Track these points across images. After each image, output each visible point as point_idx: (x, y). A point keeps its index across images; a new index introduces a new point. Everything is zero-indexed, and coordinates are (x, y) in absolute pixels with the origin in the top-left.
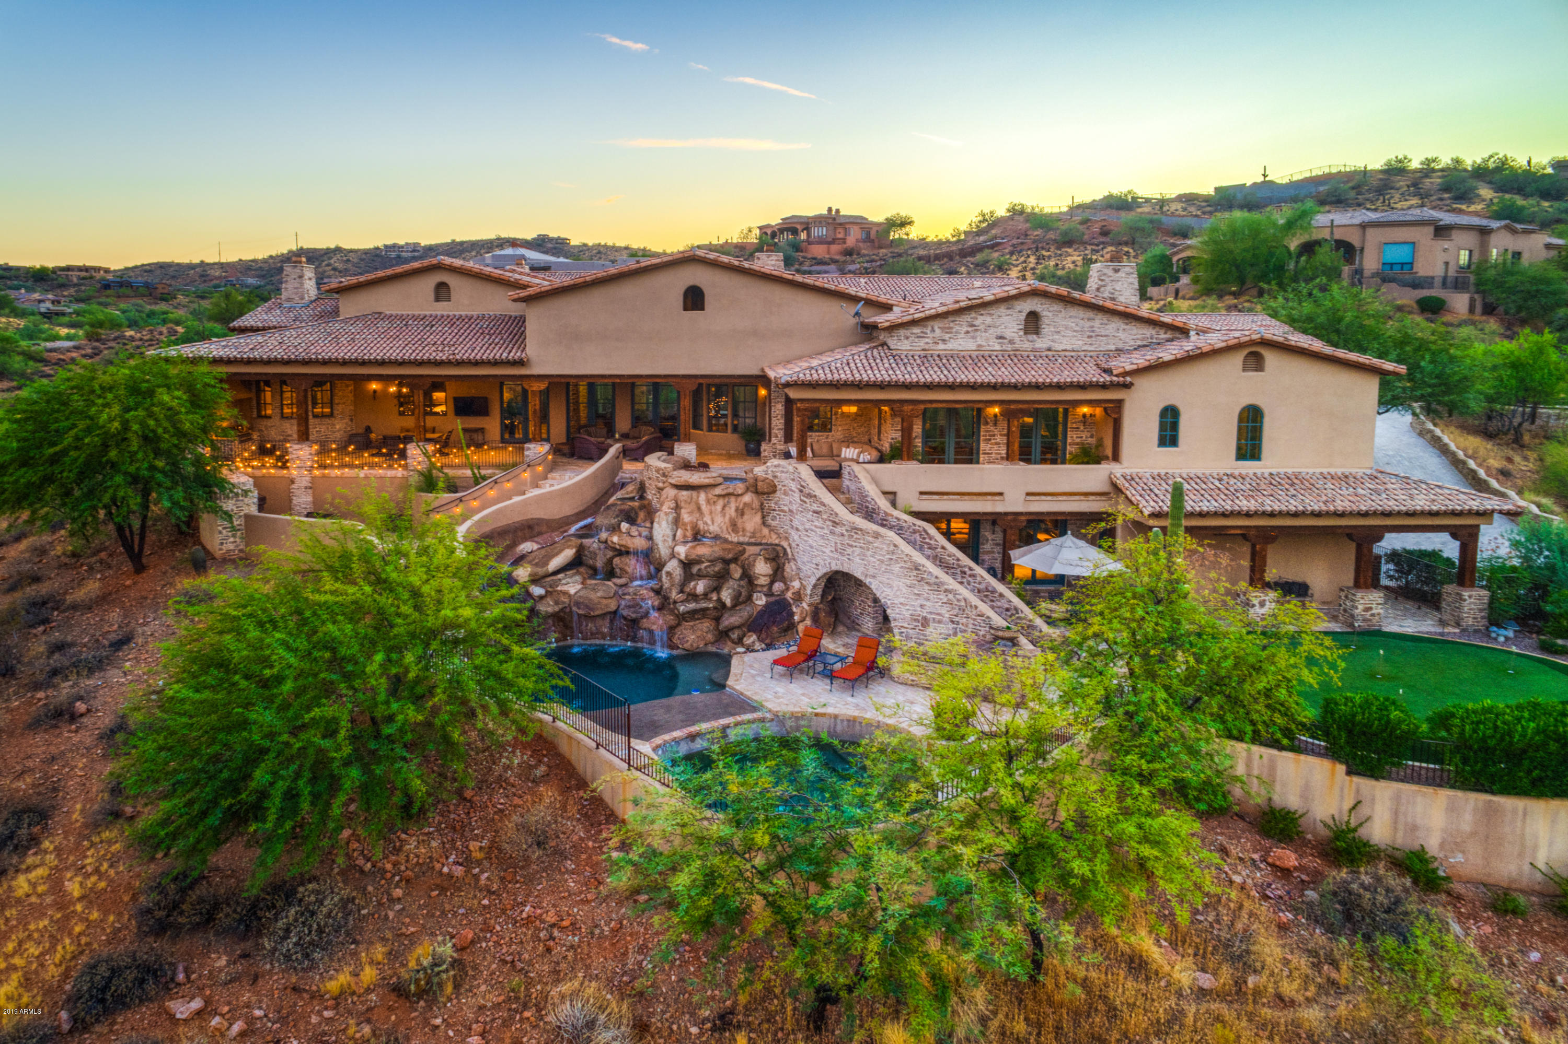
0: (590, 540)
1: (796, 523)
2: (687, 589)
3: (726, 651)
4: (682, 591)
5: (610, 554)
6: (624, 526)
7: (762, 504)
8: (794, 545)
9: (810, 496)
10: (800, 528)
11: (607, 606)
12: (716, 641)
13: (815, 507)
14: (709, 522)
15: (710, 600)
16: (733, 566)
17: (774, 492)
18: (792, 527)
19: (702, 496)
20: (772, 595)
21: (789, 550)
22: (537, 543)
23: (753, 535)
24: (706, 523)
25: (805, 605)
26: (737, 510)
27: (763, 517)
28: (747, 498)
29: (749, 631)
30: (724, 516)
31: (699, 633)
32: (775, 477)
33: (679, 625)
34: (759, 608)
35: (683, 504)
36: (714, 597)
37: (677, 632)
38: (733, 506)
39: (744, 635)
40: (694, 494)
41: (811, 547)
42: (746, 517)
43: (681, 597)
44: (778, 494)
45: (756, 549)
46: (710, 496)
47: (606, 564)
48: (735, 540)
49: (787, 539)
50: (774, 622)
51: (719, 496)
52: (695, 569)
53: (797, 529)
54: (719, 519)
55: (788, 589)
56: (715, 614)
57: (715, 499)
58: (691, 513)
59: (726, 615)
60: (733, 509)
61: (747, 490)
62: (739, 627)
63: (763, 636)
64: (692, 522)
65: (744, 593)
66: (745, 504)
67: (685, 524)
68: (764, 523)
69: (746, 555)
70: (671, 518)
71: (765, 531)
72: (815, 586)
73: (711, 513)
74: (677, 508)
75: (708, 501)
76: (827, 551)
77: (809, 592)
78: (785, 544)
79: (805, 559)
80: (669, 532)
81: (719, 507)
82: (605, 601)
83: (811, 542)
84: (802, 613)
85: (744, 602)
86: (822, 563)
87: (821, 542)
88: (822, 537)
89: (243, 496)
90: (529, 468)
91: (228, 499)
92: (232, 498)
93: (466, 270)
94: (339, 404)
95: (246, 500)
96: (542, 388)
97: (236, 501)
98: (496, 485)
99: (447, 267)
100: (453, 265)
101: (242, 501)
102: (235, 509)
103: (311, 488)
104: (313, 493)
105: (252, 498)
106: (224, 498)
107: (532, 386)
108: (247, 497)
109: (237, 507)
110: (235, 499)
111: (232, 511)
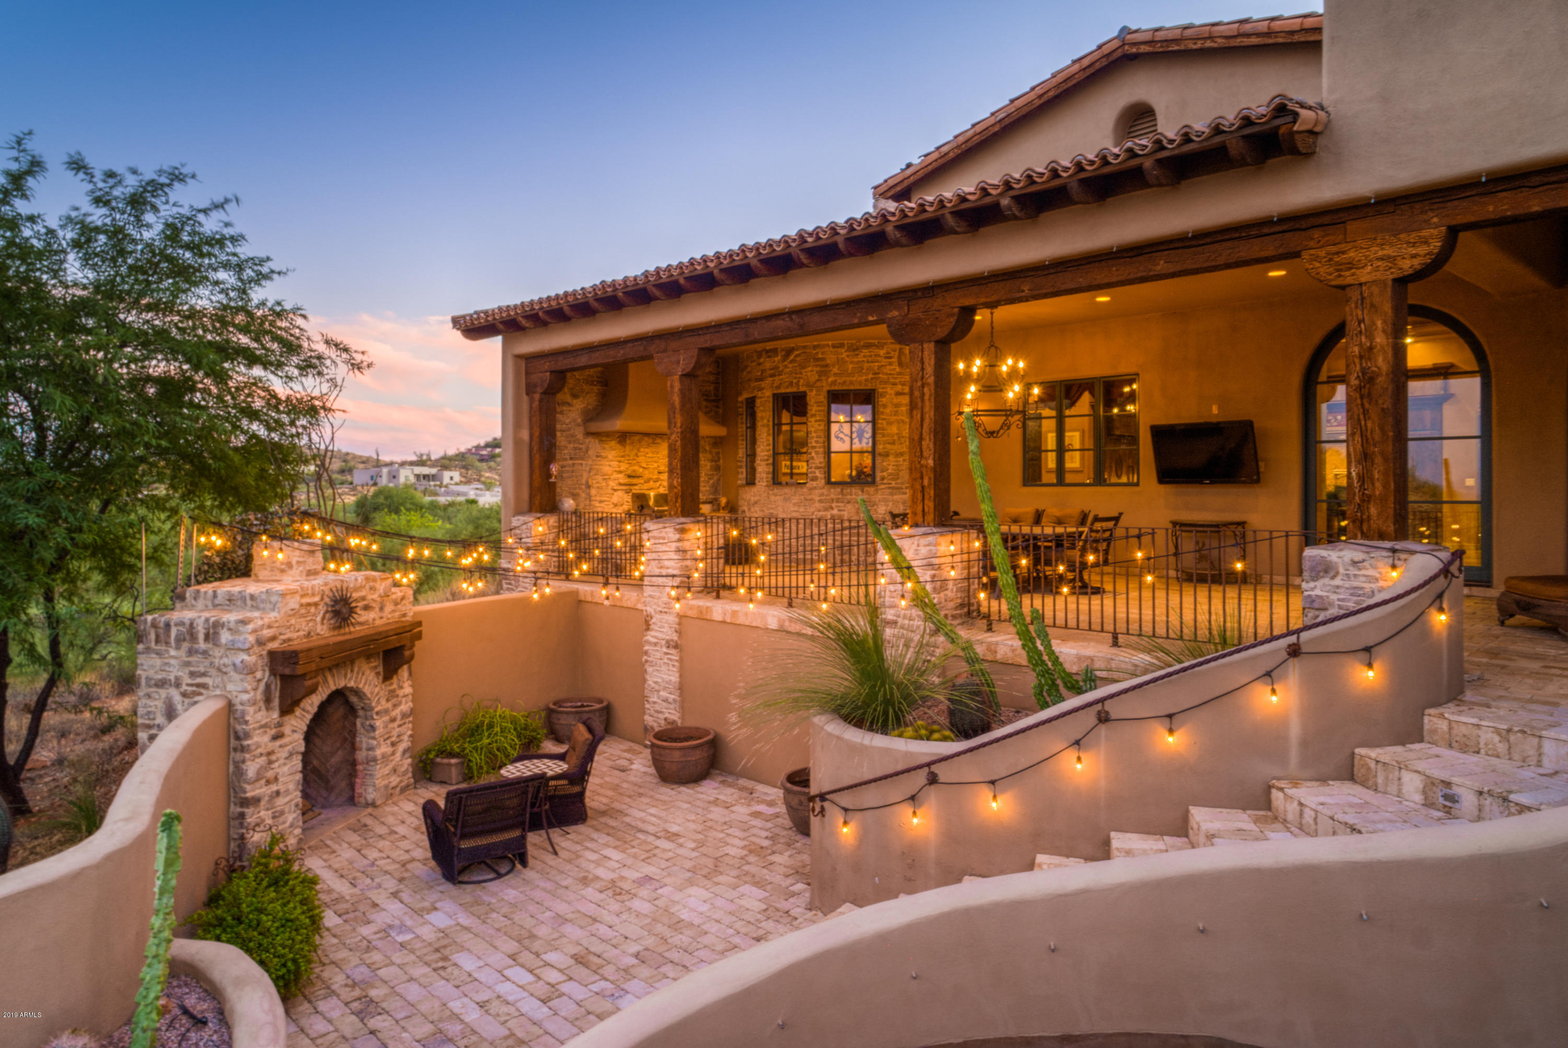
89: (207, 638)
90: (1294, 664)
91: (167, 643)
92: (180, 640)
93: (1195, 39)
94: (887, 455)
95: (217, 652)
96: (1407, 265)
97: (191, 652)
98: (1103, 729)
99: (1144, 49)
100: (1160, 36)
101: (205, 653)
102: (187, 680)
103: (676, 647)
104: (681, 661)
105: (232, 648)
106: (157, 641)
107: (1351, 265)
108: (217, 644)
109: (192, 674)
110: (185, 646)
111: (178, 685)
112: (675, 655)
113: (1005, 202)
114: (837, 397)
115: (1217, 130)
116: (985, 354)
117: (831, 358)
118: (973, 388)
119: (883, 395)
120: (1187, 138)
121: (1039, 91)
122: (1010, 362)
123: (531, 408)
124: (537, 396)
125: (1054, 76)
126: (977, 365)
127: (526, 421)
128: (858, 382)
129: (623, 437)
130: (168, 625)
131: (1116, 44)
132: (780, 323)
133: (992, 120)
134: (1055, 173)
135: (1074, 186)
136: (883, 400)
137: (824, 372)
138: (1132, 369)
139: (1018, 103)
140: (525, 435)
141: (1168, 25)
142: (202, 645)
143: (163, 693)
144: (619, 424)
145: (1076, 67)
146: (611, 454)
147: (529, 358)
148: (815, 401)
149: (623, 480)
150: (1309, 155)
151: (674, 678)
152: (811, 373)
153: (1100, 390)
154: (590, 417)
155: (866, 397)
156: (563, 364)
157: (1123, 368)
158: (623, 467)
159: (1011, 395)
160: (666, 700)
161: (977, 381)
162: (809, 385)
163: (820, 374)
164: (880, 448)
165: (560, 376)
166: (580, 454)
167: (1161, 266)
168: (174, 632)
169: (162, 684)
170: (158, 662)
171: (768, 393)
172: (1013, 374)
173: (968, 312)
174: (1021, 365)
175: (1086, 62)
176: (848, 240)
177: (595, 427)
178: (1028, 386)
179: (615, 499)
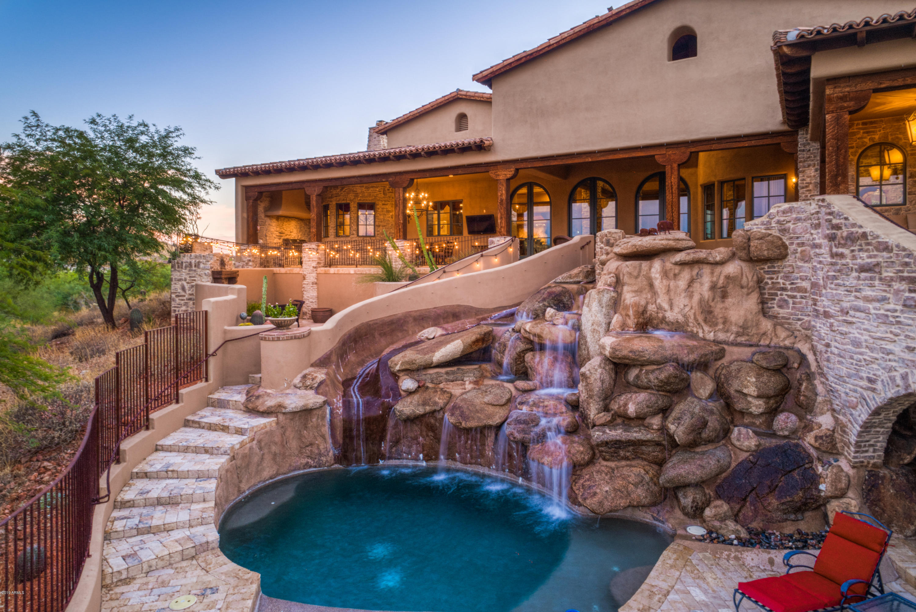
0: (503, 328)
1: (824, 304)
2: (614, 406)
3: (668, 527)
4: (606, 409)
5: (521, 346)
6: (550, 311)
7: (760, 281)
8: (820, 347)
9: (852, 239)
10: (832, 310)
11: (490, 417)
12: (654, 504)
13: (864, 258)
14: (666, 306)
15: (648, 427)
16: (696, 376)
17: (783, 257)
18: (817, 313)
19: (657, 265)
20: (774, 435)
21: (811, 357)
22: (444, 329)
23: (744, 329)
24: (660, 308)
25: (843, 464)
26: (713, 287)
27: (763, 302)
28: (732, 268)
29: (719, 497)
30: (691, 296)
31: (619, 483)
32: (784, 231)
33: (591, 462)
34: (744, 456)
35: (626, 279)
36: (656, 422)
37: (586, 473)
38: (706, 280)
39: (707, 503)
40: (645, 264)
41: (857, 344)
42: (730, 301)
43: (605, 417)
44: (790, 260)
45: (746, 352)
46: (668, 265)
47: (516, 360)
48: (711, 336)
49: (808, 338)
50: (772, 489)
51: (683, 264)
52: (633, 374)
53: (827, 315)
54: (681, 301)
55: (808, 427)
56: (656, 453)
57: (677, 269)
58: (639, 292)
59: (675, 459)
60: (707, 286)
61: (733, 256)
62: (699, 485)
63: (748, 510)
64: (636, 305)
65: (713, 423)
66: (728, 277)
67: (626, 308)
68: (764, 312)
69: (725, 361)
70: (606, 297)
71: (766, 325)
72: (867, 427)
73: (668, 291)
74: (618, 283)
75: (665, 274)
76: (896, 349)
77: (853, 439)
78: (804, 348)
79: (844, 371)
80: (601, 318)
81: (682, 283)
82: (491, 409)
83: (855, 333)
84: (836, 480)
85: (710, 441)
86: (884, 376)
87: (881, 331)
88: (884, 319)
89: (195, 266)
90: (482, 258)
91: (182, 268)
92: (186, 267)
93: (478, 97)
94: (379, 226)
95: (199, 270)
96: (509, 176)
97: (190, 270)
98: (444, 274)
99: (464, 97)
100: (468, 94)
101: (195, 271)
102: (188, 279)
103: (316, 284)
104: (318, 288)
105: (204, 269)
106: (178, 267)
107: (498, 175)
108: (199, 268)
109: (190, 277)
110: (188, 268)
111: (185, 280)
112: (315, 286)
113: (422, 153)
114: (361, 206)
115: (470, 143)
116: (415, 191)
117: (359, 191)
118: (411, 202)
119: (378, 204)
120: (463, 144)
121: (432, 105)
122: (423, 194)
123: (248, 206)
124: (251, 201)
125: (436, 100)
126: (413, 195)
127: (245, 210)
128: (369, 200)
129: (278, 218)
130: (182, 263)
131: (455, 94)
132: (353, 180)
133: (416, 112)
134: (435, 148)
135: (439, 151)
136: (378, 207)
137: (357, 195)
138: (461, 198)
139: (425, 108)
140: (245, 215)
141: (471, 90)
142: (194, 268)
143: (180, 283)
144: (281, 213)
145: (443, 99)
146: (274, 224)
147: (246, 187)
148: (353, 206)
149: (278, 234)
150: (489, 150)
151: (315, 294)
152: (351, 196)
153: (451, 204)
154: (266, 210)
155: (371, 206)
156: (263, 189)
157: (459, 198)
158: (278, 229)
159: (423, 205)
160: (312, 302)
161: (413, 200)
162: (351, 200)
163: (355, 196)
164: (377, 223)
165: (261, 193)
166: (264, 224)
167: (460, 172)
168: (184, 264)
169: (180, 280)
170: (178, 274)
171: (334, 203)
172: (424, 198)
173: (412, 180)
174: (426, 195)
175: (446, 98)
176: (379, 158)
177: (269, 213)
178: (428, 202)
179: (275, 241)
